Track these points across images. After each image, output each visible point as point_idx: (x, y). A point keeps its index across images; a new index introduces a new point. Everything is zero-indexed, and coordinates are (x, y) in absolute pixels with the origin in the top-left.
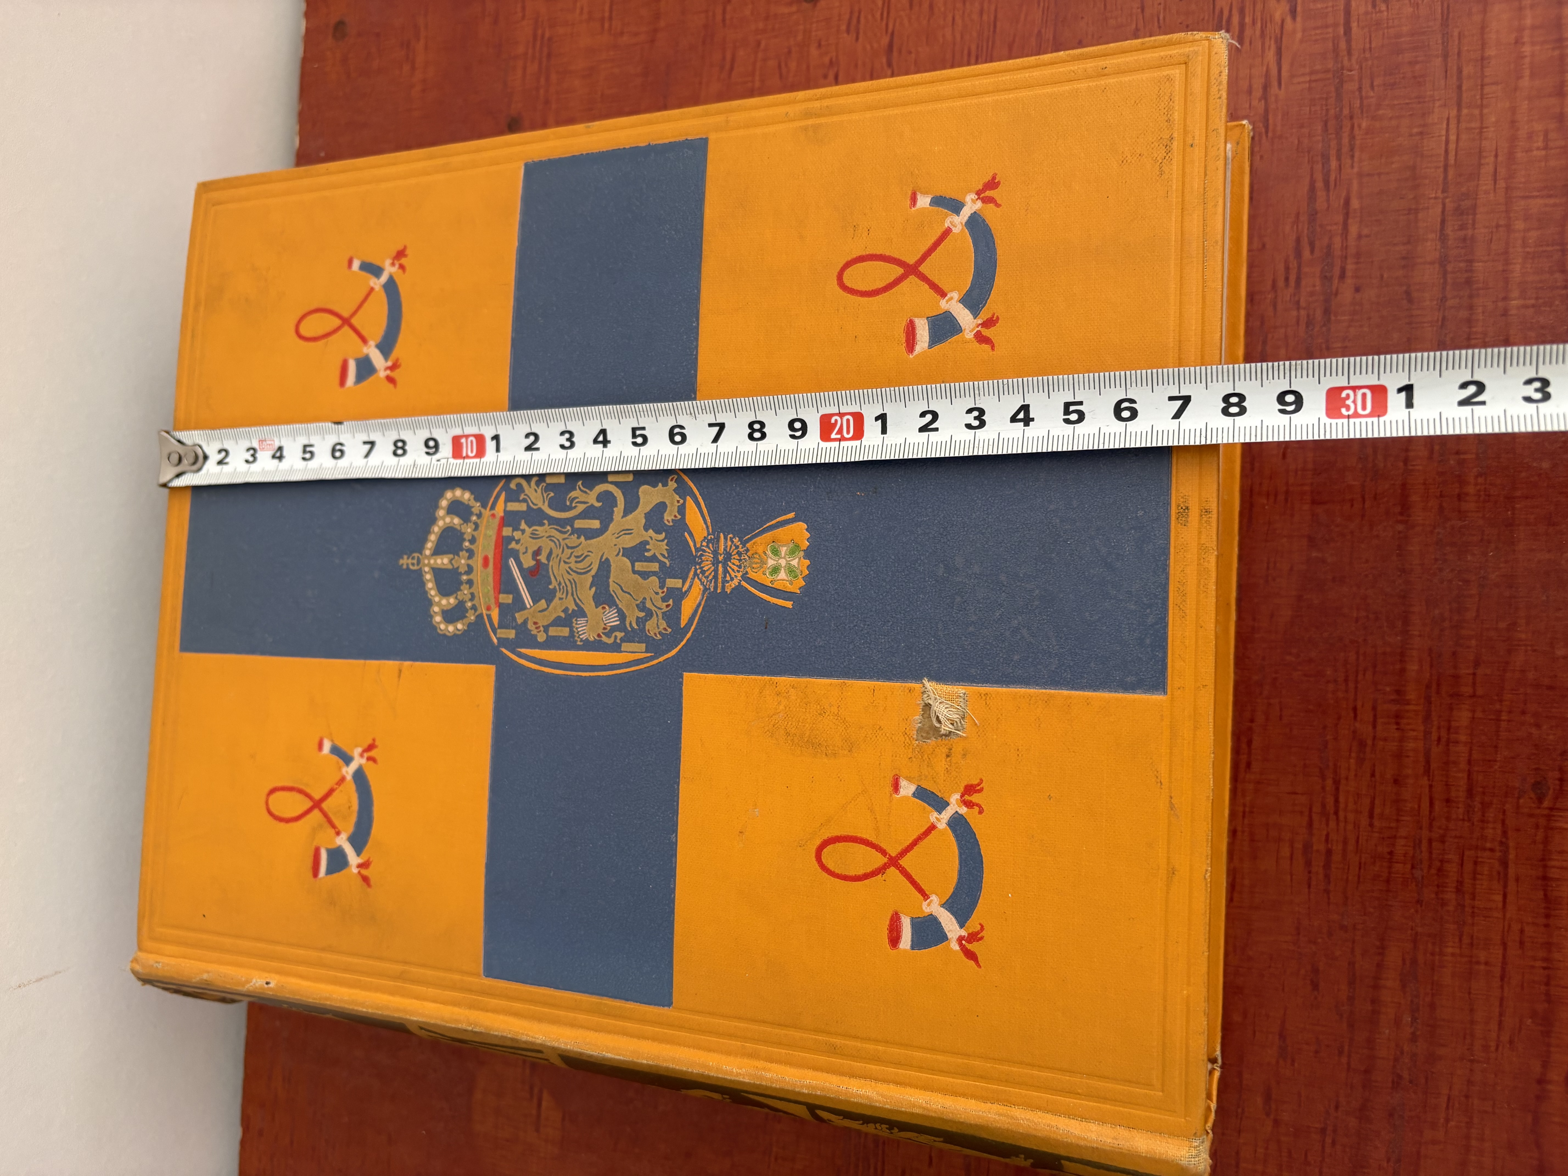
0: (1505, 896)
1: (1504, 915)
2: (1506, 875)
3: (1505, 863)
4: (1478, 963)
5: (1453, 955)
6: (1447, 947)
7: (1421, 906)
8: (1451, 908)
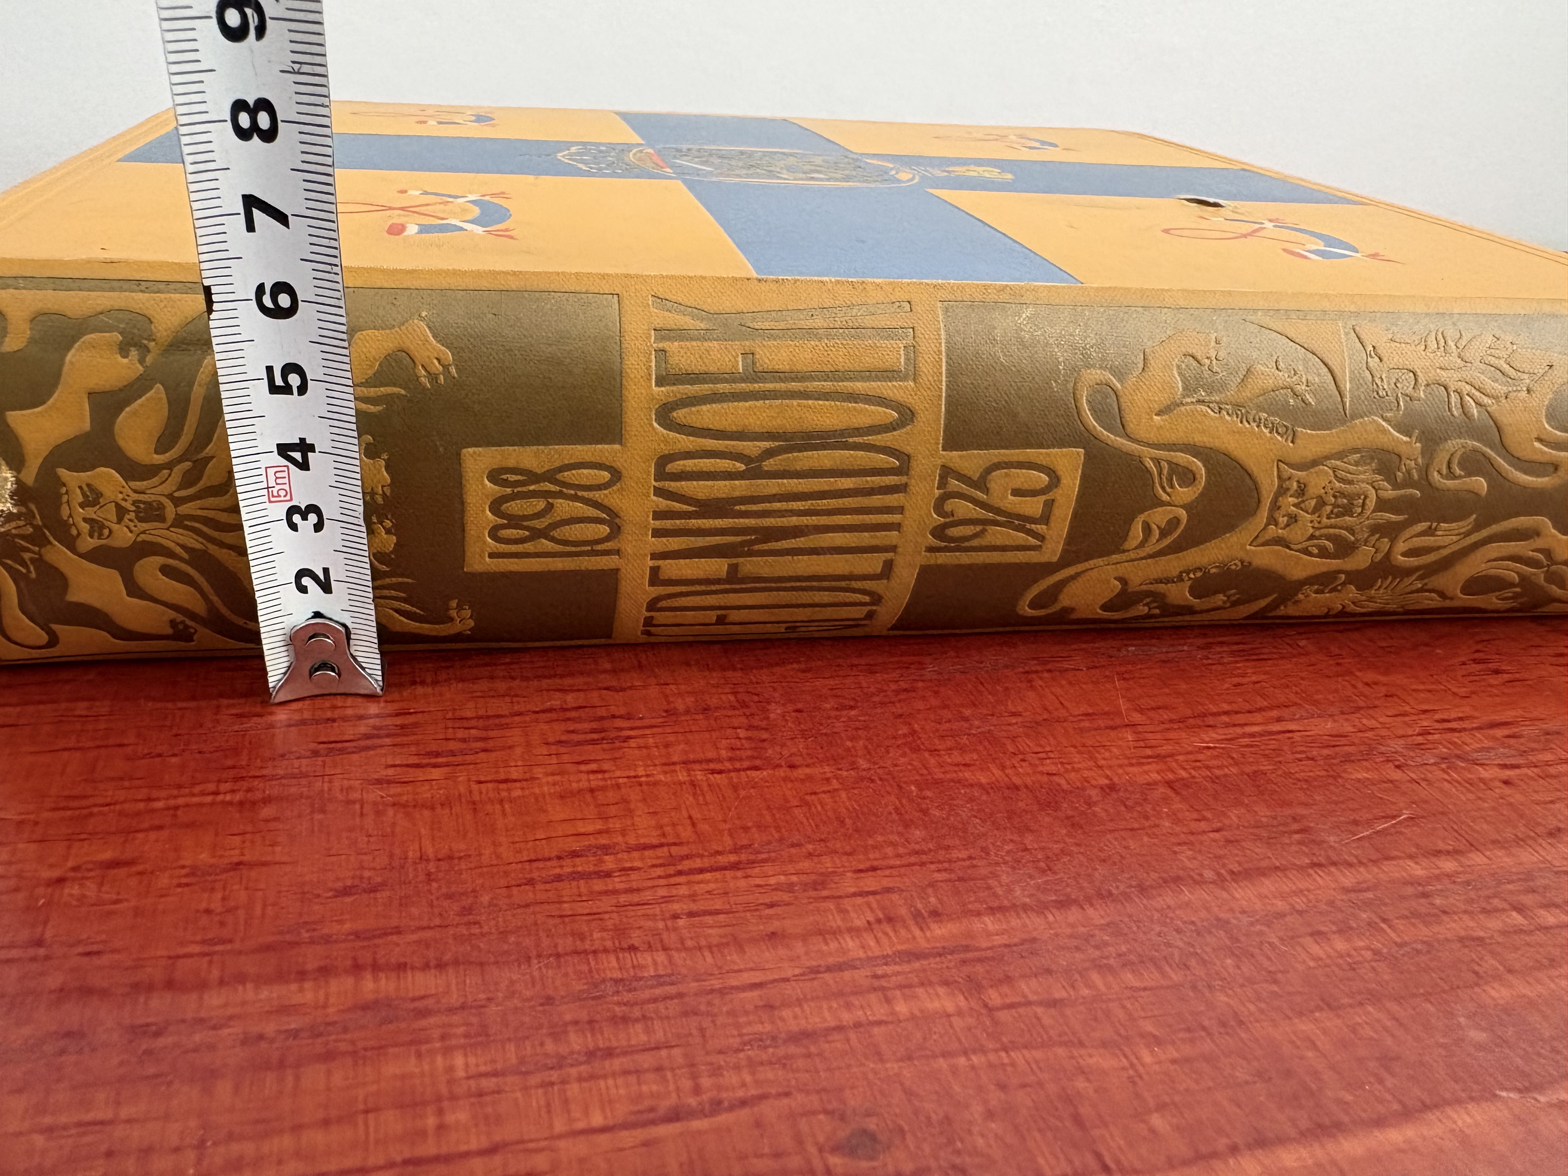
0: (604, 1130)
1: (560, 1137)
2: (653, 1122)
3: (675, 1115)
4: (440, 1112)
5: (450, 1069)
6: (466, 1055)
7: (542, 1005)
8: (550, 1046)
